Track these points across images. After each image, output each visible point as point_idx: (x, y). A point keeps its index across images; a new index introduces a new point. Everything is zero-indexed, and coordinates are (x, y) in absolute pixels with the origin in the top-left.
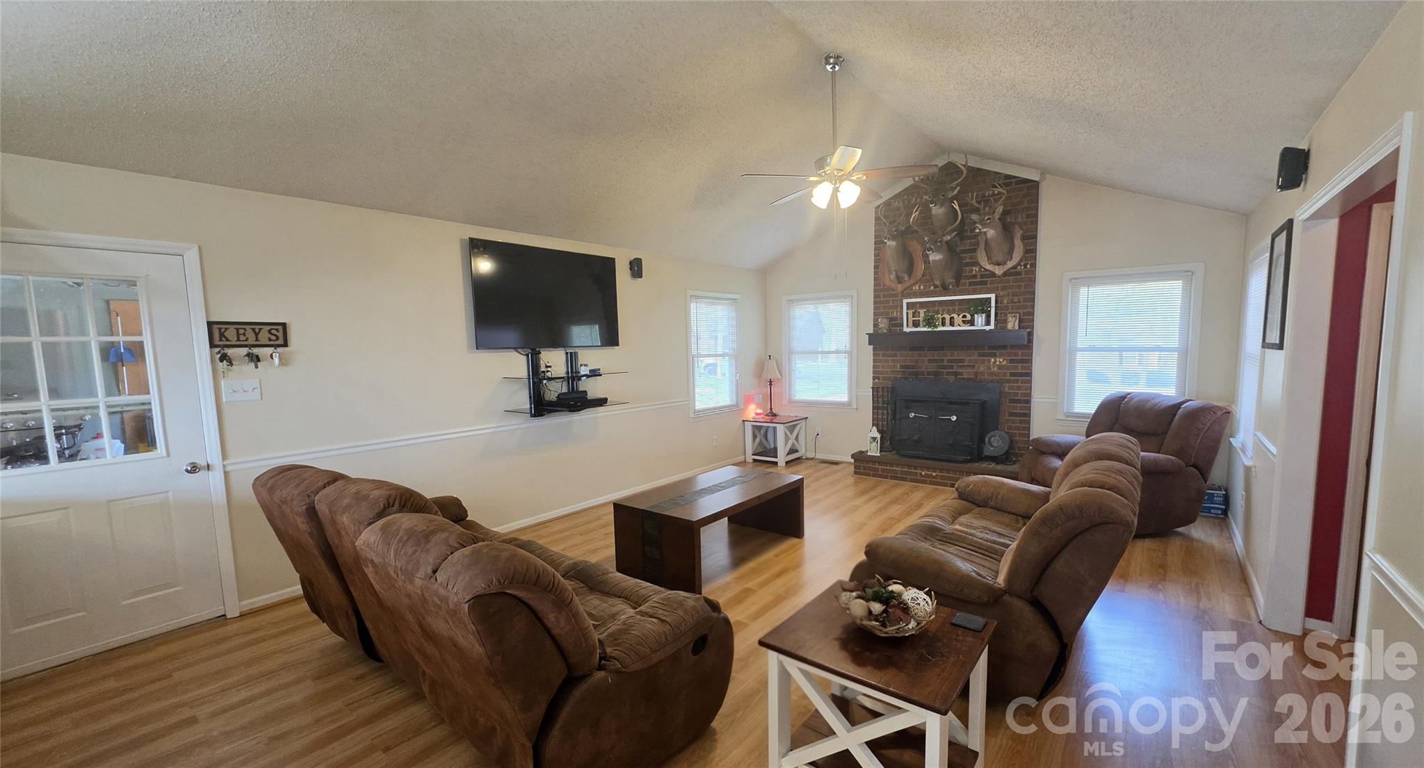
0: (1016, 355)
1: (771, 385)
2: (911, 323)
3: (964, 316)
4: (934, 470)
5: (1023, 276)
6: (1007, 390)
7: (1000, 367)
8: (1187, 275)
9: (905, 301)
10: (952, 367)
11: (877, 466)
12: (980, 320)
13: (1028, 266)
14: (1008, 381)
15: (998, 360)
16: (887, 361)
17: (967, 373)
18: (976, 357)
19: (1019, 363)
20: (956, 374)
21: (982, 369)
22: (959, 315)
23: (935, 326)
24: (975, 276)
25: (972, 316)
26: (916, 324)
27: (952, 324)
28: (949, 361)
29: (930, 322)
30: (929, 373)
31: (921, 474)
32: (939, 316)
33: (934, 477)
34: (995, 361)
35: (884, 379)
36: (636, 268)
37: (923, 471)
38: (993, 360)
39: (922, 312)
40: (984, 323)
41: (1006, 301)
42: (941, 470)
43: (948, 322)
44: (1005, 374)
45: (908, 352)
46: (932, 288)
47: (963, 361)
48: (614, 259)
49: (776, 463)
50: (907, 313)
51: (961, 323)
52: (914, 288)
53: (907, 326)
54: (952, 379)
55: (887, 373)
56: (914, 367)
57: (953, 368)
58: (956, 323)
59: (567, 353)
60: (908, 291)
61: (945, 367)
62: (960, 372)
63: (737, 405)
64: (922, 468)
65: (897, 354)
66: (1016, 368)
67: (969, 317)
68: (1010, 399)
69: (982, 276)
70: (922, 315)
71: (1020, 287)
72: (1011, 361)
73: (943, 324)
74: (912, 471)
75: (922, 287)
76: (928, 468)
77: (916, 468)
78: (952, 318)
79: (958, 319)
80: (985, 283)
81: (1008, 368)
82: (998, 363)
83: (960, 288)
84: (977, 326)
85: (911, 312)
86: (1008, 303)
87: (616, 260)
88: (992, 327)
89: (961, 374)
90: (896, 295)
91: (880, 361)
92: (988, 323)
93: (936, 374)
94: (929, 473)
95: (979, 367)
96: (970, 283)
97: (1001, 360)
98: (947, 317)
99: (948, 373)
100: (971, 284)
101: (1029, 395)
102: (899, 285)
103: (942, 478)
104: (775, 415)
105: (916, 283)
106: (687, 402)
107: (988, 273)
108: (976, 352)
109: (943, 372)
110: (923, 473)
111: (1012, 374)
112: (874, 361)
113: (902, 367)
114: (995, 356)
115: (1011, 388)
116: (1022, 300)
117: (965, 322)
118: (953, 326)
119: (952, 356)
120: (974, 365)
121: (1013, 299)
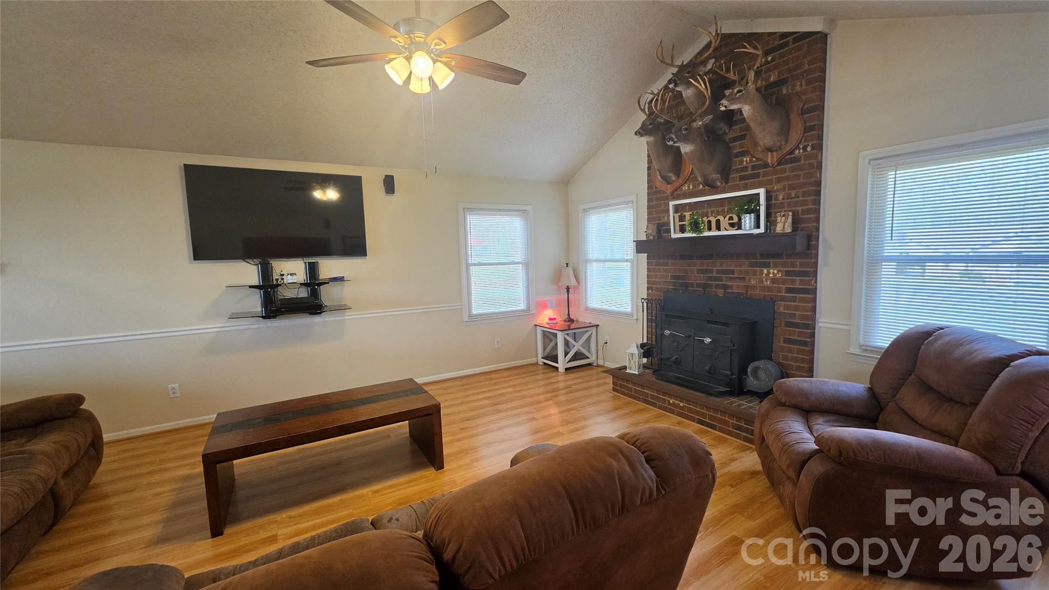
0: (793, 265)
1: (568, 291)
2: (678, 228)
3: (731, 218)
5: (802, 162)
6: (781, 311)
7: (774, 281)
9: (672, 203)
10: (721, 279)
12: (748, 220)
13: (809, 149)
14: (783, 299)
15: (771, 271)
16: (659, 271)
17: (737, 287)
18: (746, 268)
19: (796, 276)
20: (725, 287)
21: (753, 282)
22: (725, 218)
23: (701, 232)
24: (745, 169)
25: (740, 219)
26: (682, 229)
27: (718, 228)
28: (719, 272)
29: (695, 226)
30: (698, 285)
31: (669, 401)
32: (705, 219)
34: (768, 273)
35: (657, 290)
36: (389, 184)
38: (765, 271)
39: (687, 215)
40: (753, 224)
41: (781, 197)
43: (714, 225)
44: (779, 290)
45: (678, 261)
46: (701, 186)
47: (732, 272)
48: (361, 177)
50: (674, 217)
51: (728, 227)
52: (684, 188)
53: (675, 232)
54: (721, 293)
55: (659, 283)
56: (683, 278)
57: (721, 281)
58: (722, 227)
59: (305, 263)
60: (679, 192)
61: (711, 279)
62: (729, 285)
63: (528, 309)
65: (667, 263)
66: (793, 282)
67: (736, 219)
68: (786, 322)
69: (754, 168)
70: (688, 217)
71: (798, 177)
72: (788, 273)
73: (710, 229)
75: (691, 187)
76: (675, 397)
78: (718, 222)
79: (724, 222)
80: (757, 176)
81: (784, 282)
82: (771, 275)
83: (729, 184)
84: (745, 230)
85: (677, 215)
86: (784, 199)
87: (362, 178)
88: (762, 230)
89: (731, 287)
90: (664, 198)
91: (654, 270)
92: (758, 225)
93: (706, 286)
94: (677, 402)
95: (750, 280)
97: (776, 272)
98: (713, 220)
99: (717, 286)
100: (742, 178)
101: (811, 318)
102: (669, 186)
103: (690, 410)
104: (572, 321)
105: (686, 182)
106: (460, 307)
107: (760, 162)
108: (747, 262)
109: (712, 285)
110: (671, 402)
111: (789, 290)
112: (648, 270)
113: (673, 277)
114: (767, 266)
115: (787, 307)
116: (800, 195)
117: (732, 225)
118: (719, 230)
119: (721, 266)
120: (744, 278)
121: (789, 194)
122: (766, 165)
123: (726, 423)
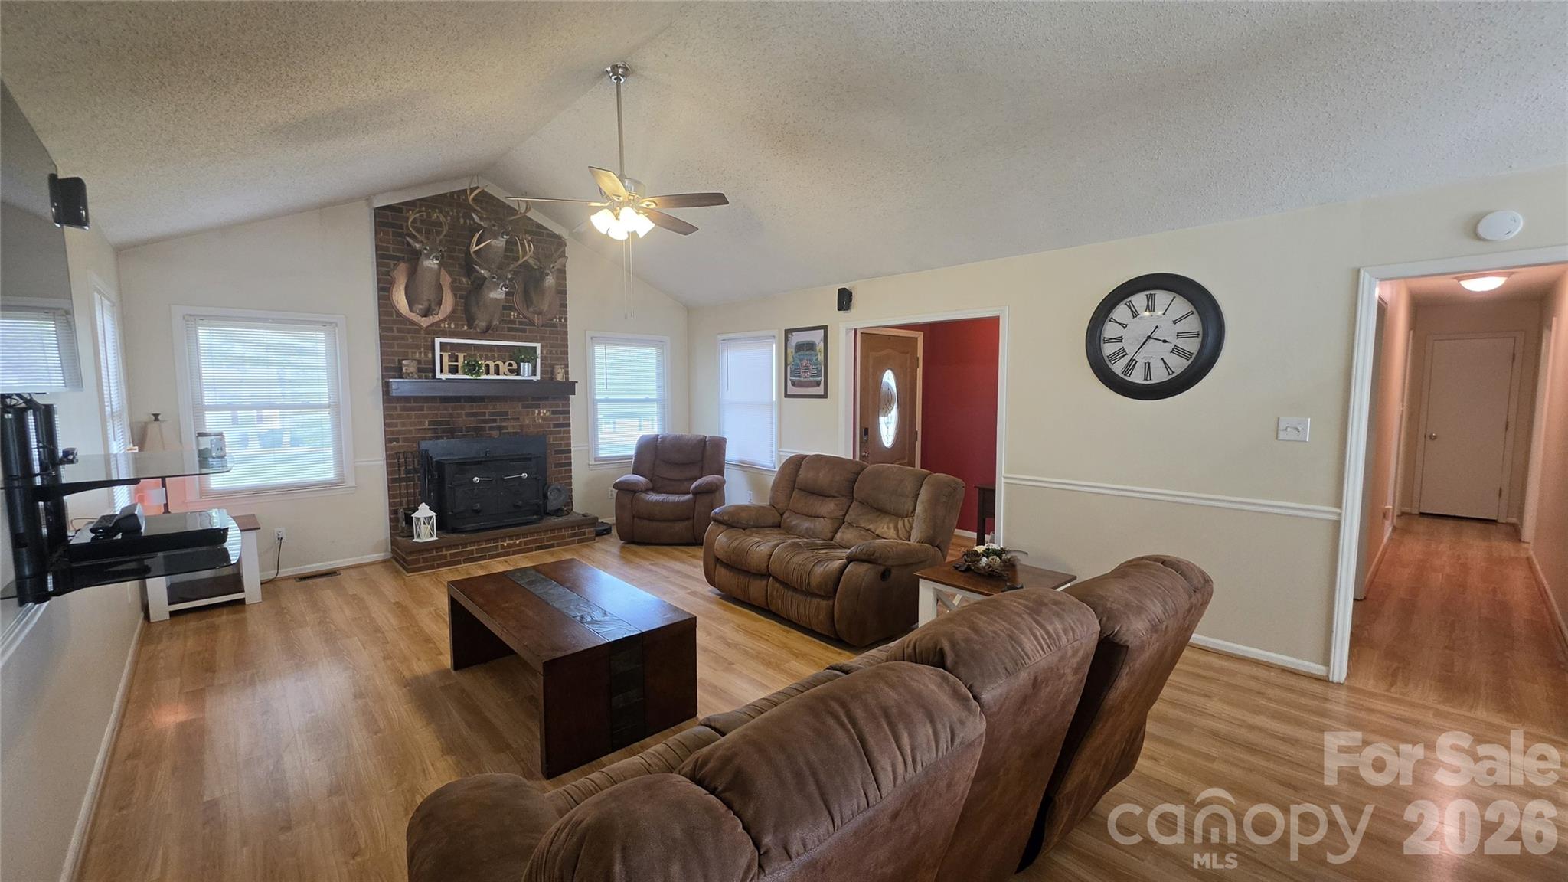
0: (558, 406)
2: (446, 368)
3: (510, 365)
4: (518, 536)
5: (559, 329)
6: (551, 442)
7: (544, 419)
8: (658, 344)
9: (438, 341)
10: (495, 421)
11: (444, 552)
12: (526, 368)
13: (563, 320)
14: (552, 433)
15: (541, 411)
16: (408, 417)
17: (512, 427)
18: (519, 409)
19: (560, 414)
20: (500, 428)
21: (527, 422)
22: (504, 363)
23: (478, 374)
24: (513, 322)
25: (519, 366)
26: (454, 370)
27: (497, 373)
28: (493, 414)
29: (472, 368)
30: (468, 429)
32: (483, 362)
33: (518, 545)
34: (539, 413)
35: (406, 440)
37: (505, 541)
38: (537, 412)
39: (461, 356)
40: (530, 372)
41: (545, 352)
42: (525, 535)
43: (492, 369)
44: (549, 426)
45: (438, 405)
46: (466, 328)
47: (506, 414)
49: (242, 601)
50: (441, 356)
51: (507, 372)
52: (442, 325)
53: (442, 371)
54: (495, 434)
55: (410, 432)
56: (448, 423)
57: (496, 423)
58: (501, 372)
60: (435, 328)
61: (485, 421)
62: (504, 427)
64: (503, 539)
65: (423, 407)
66: (559, 418)
67: (515, 366)
68: (556, 451)
69: (521, 323)
70: (460, 360)
71: (557, 339)
72: (554, 412)
73: (488, 372)
74: (492, 545)
75: (453, 326)
76: (510, 537)
77: (496, 540)
78: (497, 366)
79: (504, 367)
80: (524, 330)
81: (551, 419)
82: (542, 415)
83: (498, 332)
84: (524, 376)
85: (446, 356)
86: (547, 353)
88: (538, 377)
89: (506, 428)
90: (417, 331)
91: (398, 416)
92: (534, 373)
93: (477, 429)
94: (512, 542)
95: (524, 420)
96: (508, 328)
97: (545, 412)
98: (492, 364)
99: (491, 428)
100: (510, 330)
101: (569, 445)
102: (423, 319)
103: (526, 543)
105: (446, 321)
107: (526, 320)
108: (519, 404)
109: (485, 427)
110: (505, 544)
111: (556, 426)
112: (388, 417)
113: (430, 423)
114: (538, 407)
115: (555, 439)
116: (559, 352)
117: (511, 371)
118: (498, 374)
119: (494, 408)
120: (518, 418)
121: (551, 351)
122: (532, 323)
123: (563, 537)
